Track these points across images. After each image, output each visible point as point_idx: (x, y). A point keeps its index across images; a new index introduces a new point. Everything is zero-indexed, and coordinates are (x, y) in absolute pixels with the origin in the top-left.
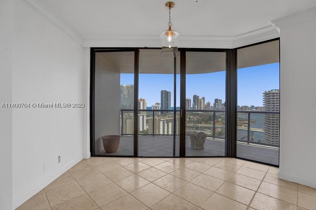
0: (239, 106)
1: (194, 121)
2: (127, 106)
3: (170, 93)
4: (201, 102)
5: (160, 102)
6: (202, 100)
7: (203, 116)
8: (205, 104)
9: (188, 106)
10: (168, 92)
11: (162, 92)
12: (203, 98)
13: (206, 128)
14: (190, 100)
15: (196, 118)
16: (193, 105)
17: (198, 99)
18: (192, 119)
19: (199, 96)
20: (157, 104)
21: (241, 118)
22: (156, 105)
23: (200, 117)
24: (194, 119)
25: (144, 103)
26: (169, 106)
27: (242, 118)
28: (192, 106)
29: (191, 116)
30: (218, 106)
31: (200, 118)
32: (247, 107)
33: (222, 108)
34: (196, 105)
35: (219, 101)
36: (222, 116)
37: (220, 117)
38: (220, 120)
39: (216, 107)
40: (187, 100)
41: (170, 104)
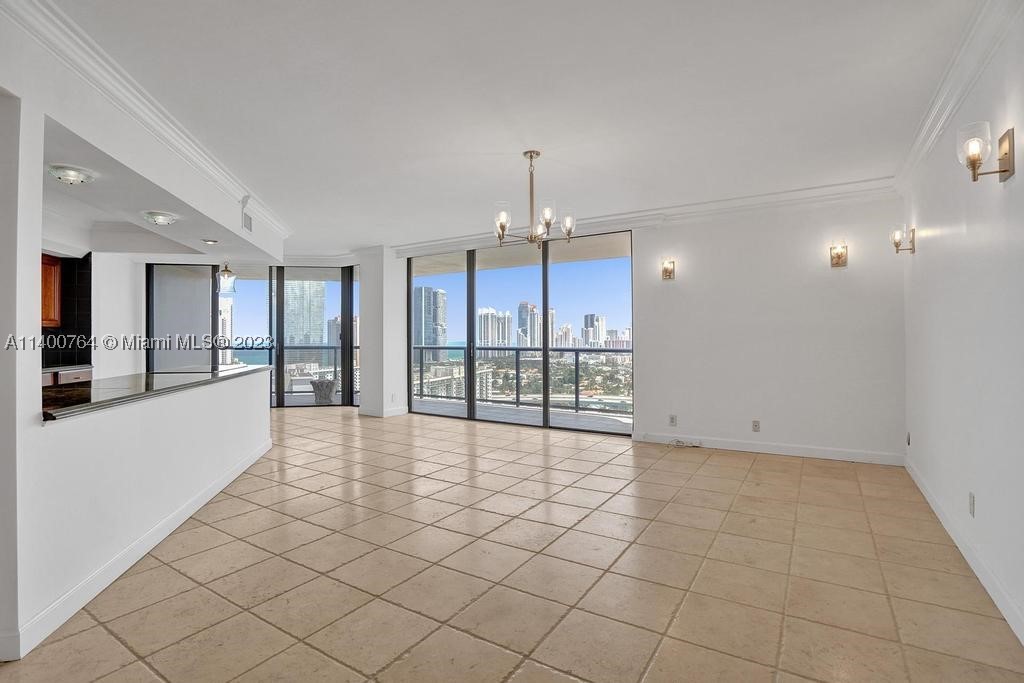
9: (504, 338)
10: (435, 294)
14: (510, 319)
15: (529, 377)
16: (518, 336)
17: (533, 316)
26: (440, 339)
30: (594, 337)
33: (606, 342)
34: (528, 335)
35: (596, 323)
36: (605, 368)
37: (599, 373)
38: (599, 379)
39: (590, 340)
40: (499, 319)
41: (444, 331)
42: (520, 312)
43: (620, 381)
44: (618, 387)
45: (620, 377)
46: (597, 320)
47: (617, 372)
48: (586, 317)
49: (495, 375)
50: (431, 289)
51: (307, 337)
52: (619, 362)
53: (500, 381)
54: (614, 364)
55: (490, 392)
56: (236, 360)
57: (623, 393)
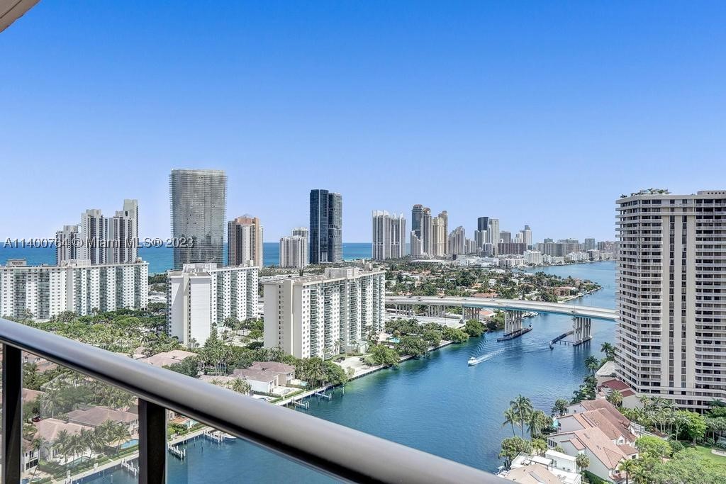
0: (551, 240)
1: (412, 288)
2: (199, 241)
3: (340, 197)
4: (435, 227)
5: (306, 227)
6: (440, 222)
7: (443, 273)
8: (448, 234)
9: (398, 240)
10: (331, 196)
11: (314, 194)
12: (443, 216)
13: (450, 307)
14: (404, 222)
15: (422, 278)
16: (412, 238)
17: (426, 218)
18: (406, 280)
19: (428, 209)
20: (295, 233)
21: (556, 277)
22: (296, 237)
23: (433, 273)
24: (413, 280)
25: (253, 230)
26: (335, 240)
27: (560, 278)
28: (408, 240)
29: (406, 270)
30: (488, 240)
31: (433, 278)
32: (574, 241)
33: (499, 245)
34: (422, 237)
35: (489, 226)
36: (499, 271)
37: (492, 275)
38: (492, 282)
39: (484, 243)
40: (392, 221)
41: (340, 232)
42: (414, 214)
43: (515, 284)
44: (512, 290)
45: (515, 280)
46: (491, 223)
47: (511, 275)
48: (479, 219)
49: (389, 276)
50: (327, 191)
51: (209, 237)
52: (513, 265)
53: (394, 282)
54: (507, 267)
55: (383, 293)
56: (140, 258)
57: (517, 296)
